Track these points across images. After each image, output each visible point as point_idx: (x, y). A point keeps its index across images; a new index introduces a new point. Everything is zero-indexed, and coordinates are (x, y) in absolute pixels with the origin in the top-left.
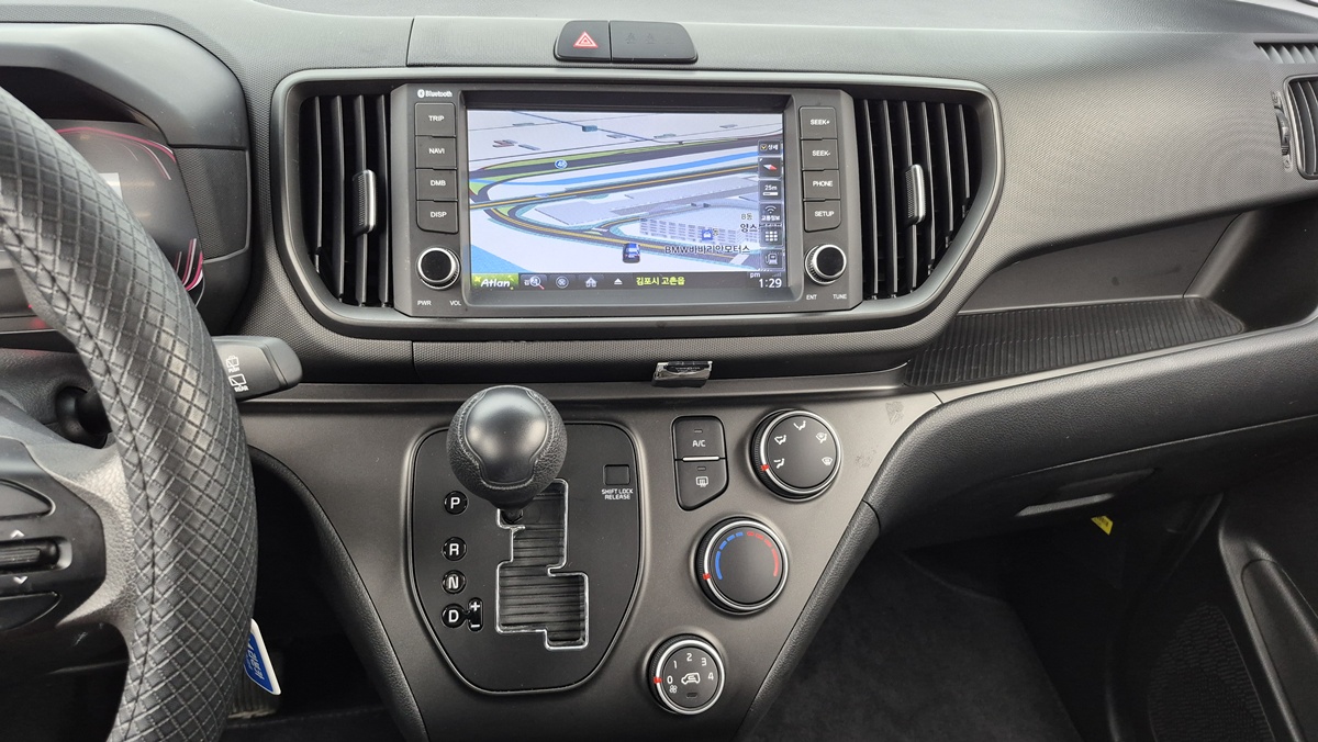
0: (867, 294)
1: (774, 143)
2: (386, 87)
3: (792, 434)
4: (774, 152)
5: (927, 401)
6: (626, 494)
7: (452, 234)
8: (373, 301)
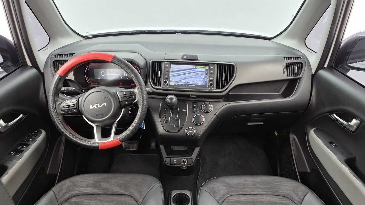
0: (217, 89)
1: (207, 70)
2: (162, 62)
3: (206, 105)
6: (185, 110)
7: (168, 79)
8: (158, 86)
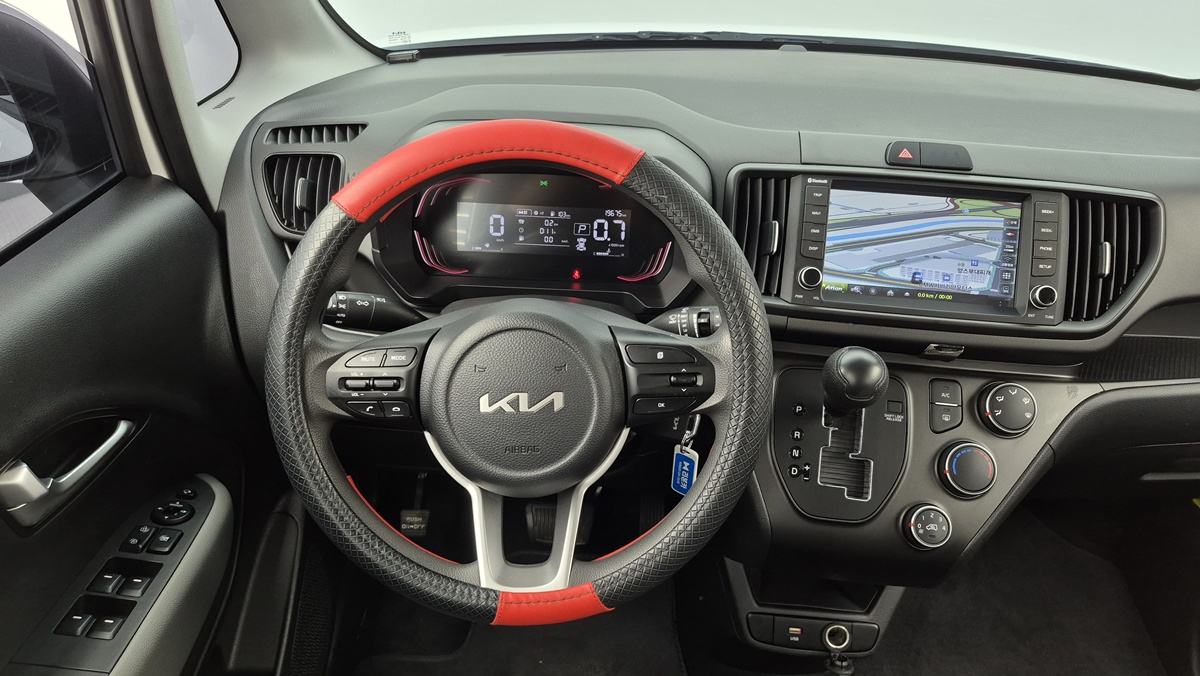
0: (1066, 317)
1: (1014, 220)
2: (789, 175)
3: (1008, 397)
4: (1014, 225)
5: (1095, 388)
7: (818, 260)
8: (768, 292)
